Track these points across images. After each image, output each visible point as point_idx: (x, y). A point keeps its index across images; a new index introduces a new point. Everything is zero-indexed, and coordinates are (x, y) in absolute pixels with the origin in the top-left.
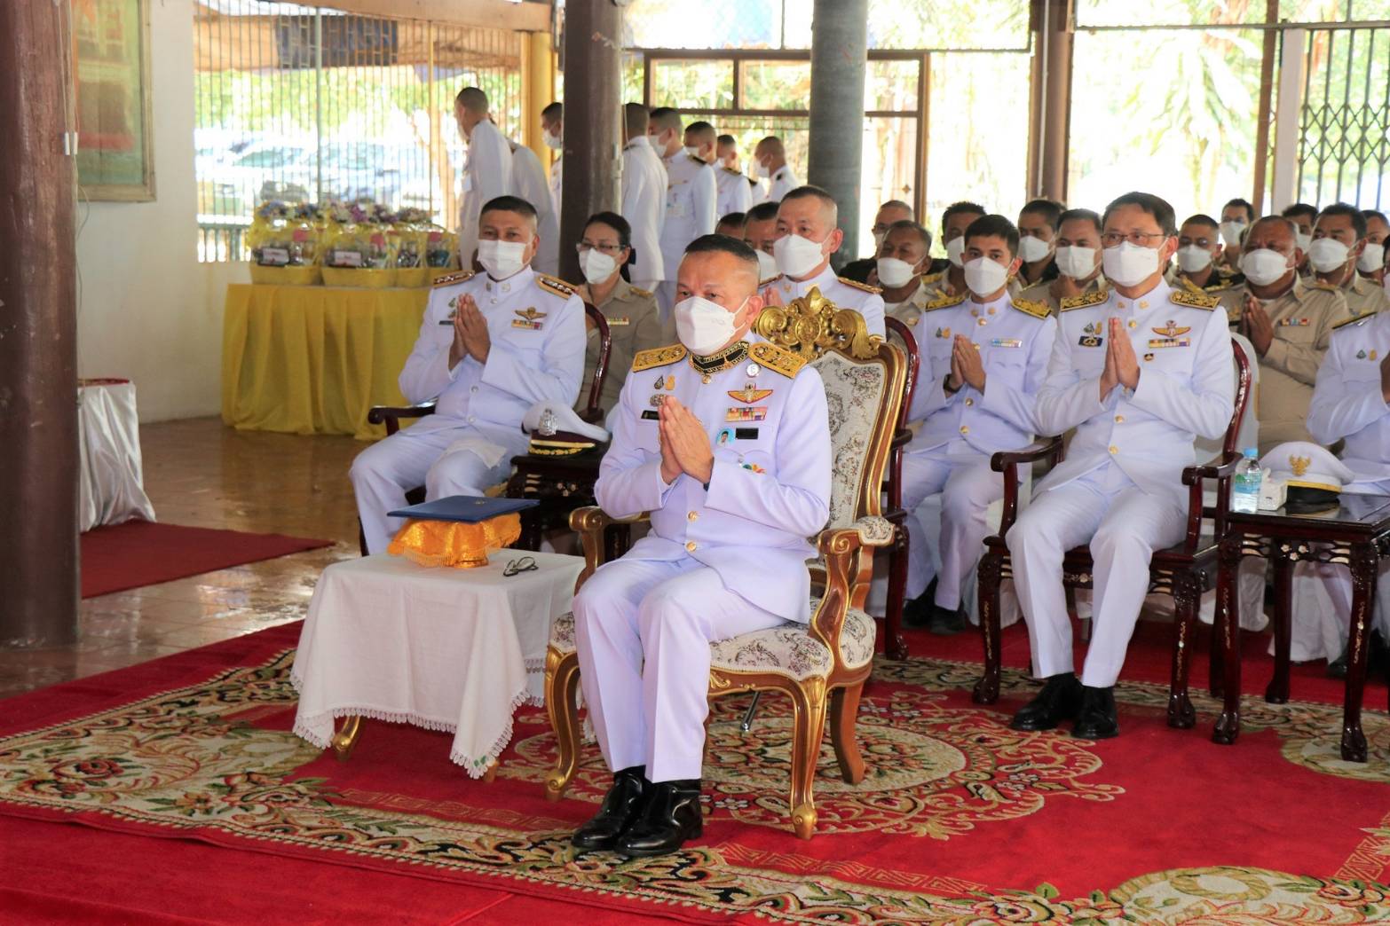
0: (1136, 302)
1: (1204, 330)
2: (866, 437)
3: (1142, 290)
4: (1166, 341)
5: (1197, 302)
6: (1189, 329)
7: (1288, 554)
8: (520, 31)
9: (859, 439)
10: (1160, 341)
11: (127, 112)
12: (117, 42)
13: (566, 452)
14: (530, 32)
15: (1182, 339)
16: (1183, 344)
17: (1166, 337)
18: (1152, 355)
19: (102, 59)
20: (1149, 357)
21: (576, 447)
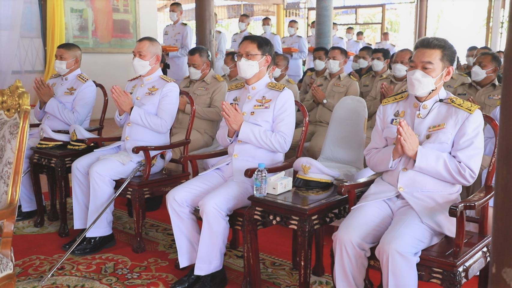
0: (250, 87)
1: (276, 100)
2: (13, 160)
3: (253, 81)
4: (260, 106)
5: (276, 87)
6: (271, 100)
7: (272, 220)
8: (274, 4)
9: (11, 160)
10: (258, 106)
11: (130, 28)
12: (127, 8)
13: (47, 146)
14: (277, 5)
15: (266, 105)
16: (266, 108)
17: (260, 104)
18: (253, 112)
19: (122, 13)
20: (252, 113)
21: (52, 144)
